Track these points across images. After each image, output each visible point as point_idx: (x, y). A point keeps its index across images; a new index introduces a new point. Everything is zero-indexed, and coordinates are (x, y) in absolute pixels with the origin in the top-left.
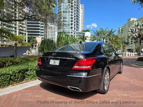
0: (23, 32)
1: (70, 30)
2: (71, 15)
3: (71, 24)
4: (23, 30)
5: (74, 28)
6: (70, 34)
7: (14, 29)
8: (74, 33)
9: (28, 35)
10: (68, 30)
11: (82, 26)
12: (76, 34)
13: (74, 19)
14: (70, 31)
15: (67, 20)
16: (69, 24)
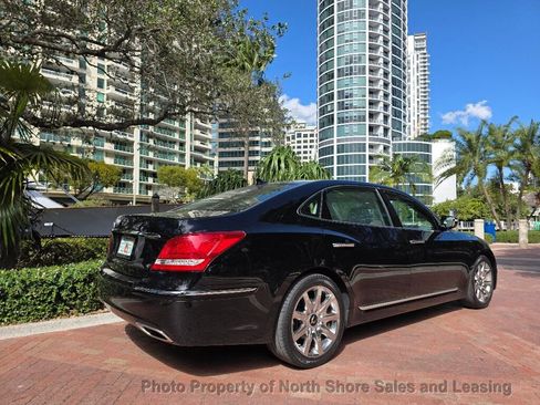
0: (204, 157)
1: (367, 136)
2: (370, 82)
3: (372, 115)
4: (203, 151)
5: (382, 128)
6: (367, 153)
7: (177, 148)
8: (381, 148)
9: (221, 164)
10: (359, 139)
11: (422, 116)
12: (390, 150)
13: (381, 94)
14: (367, 142)
15: (355, 101)
16: (362, 114)
